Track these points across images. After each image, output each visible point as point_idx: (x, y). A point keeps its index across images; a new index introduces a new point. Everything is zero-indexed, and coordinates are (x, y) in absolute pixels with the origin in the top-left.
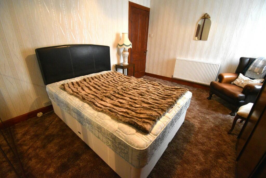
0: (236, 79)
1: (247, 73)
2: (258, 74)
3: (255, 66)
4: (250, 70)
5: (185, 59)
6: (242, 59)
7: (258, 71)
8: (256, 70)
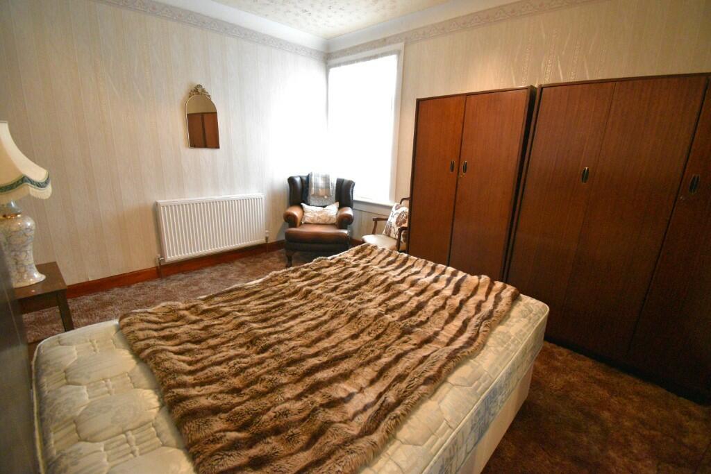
0: (303, 214)
1: (312, 200)
2: (326, 197)
3: (317, 187)
4: (313, 195)
5: (178, 200)
6: (291, 181)
7: (324, 192)
8: (321, 192)
